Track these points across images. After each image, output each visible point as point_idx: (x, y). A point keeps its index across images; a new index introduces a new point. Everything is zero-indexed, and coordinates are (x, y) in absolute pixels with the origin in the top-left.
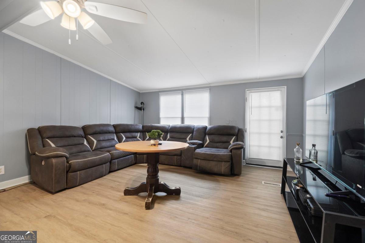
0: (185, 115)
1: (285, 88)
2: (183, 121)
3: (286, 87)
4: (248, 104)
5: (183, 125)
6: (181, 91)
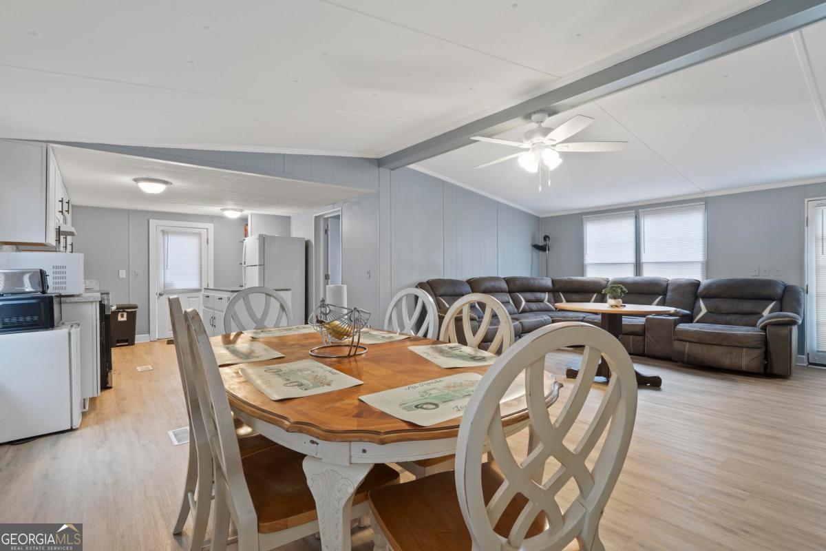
0: (644, 259)
2: (638, 271)
4: (814, 232)
5: (638, 278)
6: (633, 212)
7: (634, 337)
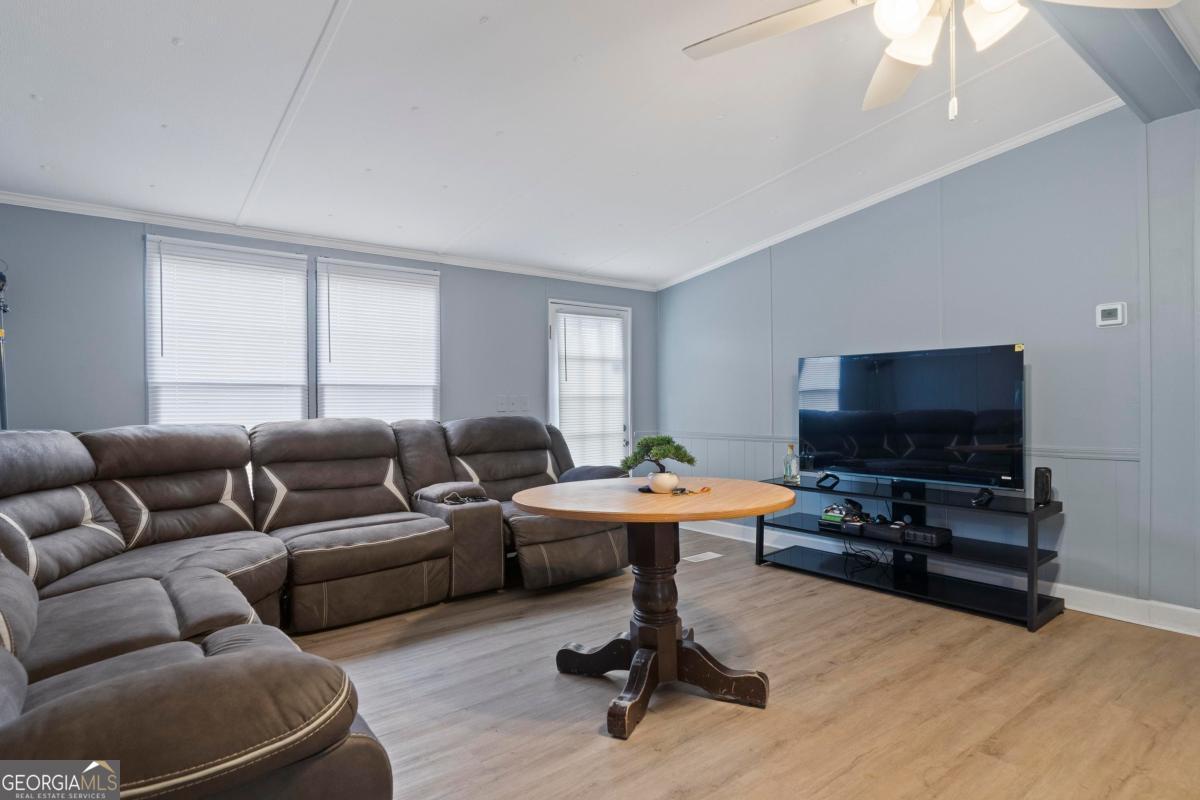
0: (325, 378)
1: (628, 312)
2: (313, 404)
3: (630, 309)
4: (557, 347)
6: (305, 257)
7: (431, 563)
